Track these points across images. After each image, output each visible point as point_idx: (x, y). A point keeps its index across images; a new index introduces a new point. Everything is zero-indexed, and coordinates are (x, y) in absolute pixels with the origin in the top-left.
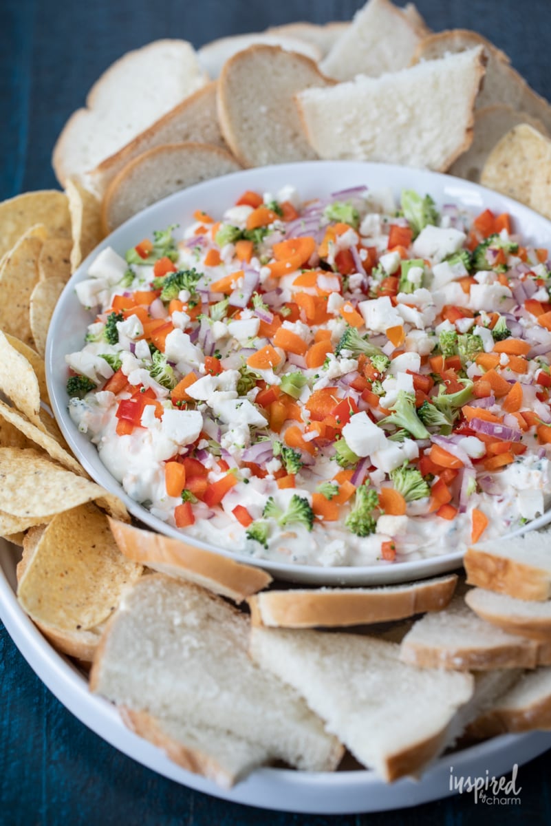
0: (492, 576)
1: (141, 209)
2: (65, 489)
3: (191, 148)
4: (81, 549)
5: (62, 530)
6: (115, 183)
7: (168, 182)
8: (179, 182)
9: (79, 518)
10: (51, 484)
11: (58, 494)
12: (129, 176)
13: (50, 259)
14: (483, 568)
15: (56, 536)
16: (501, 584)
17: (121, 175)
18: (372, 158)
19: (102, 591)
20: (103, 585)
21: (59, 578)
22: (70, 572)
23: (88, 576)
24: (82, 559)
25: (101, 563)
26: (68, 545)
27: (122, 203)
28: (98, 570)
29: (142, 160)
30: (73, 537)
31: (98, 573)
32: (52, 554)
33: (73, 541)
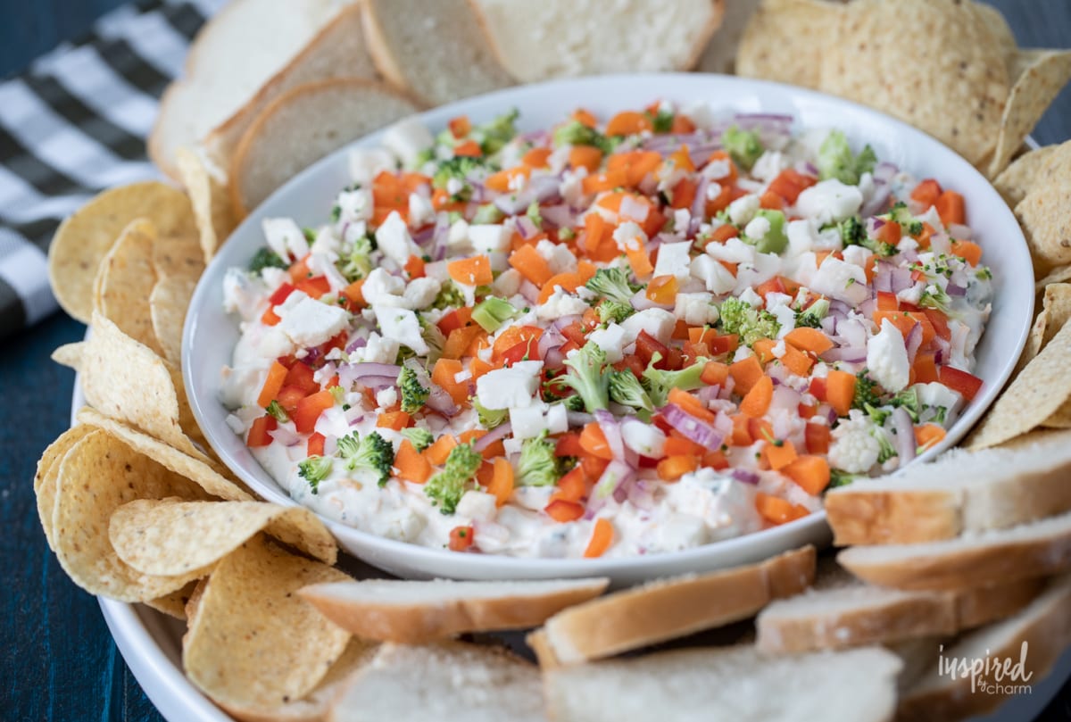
0: (870, 523)
1: (286, 180)
2: (231, 520)
3: (341, 85)
4: (271, 601)
5: (237, 581)
6: (243, 145)
7: (316, 136)
8: (332, 135)
9: (260, 564)
10: (210, 521)
11: (223, 529)
12: (261, 131)
13: (168, 259)
14: (855, 516)
15: (229, 589)
16: (885, 532)
17: (249, 133)
18: (591, 70)
19: (311, 646)
20: (311, 640)
21: (244, 642)
22: (259, 632)
23: (286, 633)
24: (274, 614)
25: (302, 613)
26: (249, 599)
27: (257, 171)
28: (300, 622)
29: (275, 109)
30: (256, 588)
31: (301, 626)
32: (228, 613)
33: (257, 593)
